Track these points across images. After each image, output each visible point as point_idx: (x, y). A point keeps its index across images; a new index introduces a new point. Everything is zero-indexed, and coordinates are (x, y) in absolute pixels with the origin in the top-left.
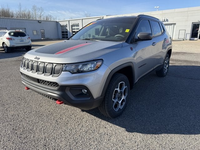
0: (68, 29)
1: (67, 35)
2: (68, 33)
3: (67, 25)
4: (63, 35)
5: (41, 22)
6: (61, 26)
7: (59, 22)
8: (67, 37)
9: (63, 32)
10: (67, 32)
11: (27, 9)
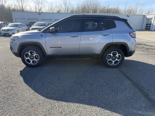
0: (152, 22)
1: (150, 27)
2: (151, 26)
3: (152, 18)
4: (146, 27)
5: (129, 16)
6: (147, 19)
7: (146, 16)
8: (149, 29)
9: (147, 24)
10: (150, 24)
11: (132, 6)
